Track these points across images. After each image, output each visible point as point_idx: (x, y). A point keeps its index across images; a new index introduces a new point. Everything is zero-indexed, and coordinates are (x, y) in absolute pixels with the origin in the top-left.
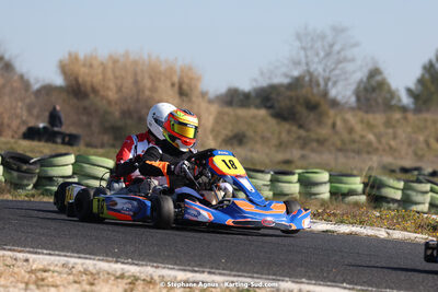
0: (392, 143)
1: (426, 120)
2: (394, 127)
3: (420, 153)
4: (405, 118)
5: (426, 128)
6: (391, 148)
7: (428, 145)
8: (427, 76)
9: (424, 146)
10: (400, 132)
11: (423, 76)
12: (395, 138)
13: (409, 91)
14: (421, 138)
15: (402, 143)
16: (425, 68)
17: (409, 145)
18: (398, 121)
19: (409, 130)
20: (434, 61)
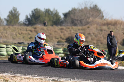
0: (6, 35)
1: (15, 28)
2: (6, 30)
3: (14, 37)
4: (9, 27)
5: (15, 30)
6: (6, 36)
7: (16, 35)
8: (10, 15)
9: (15, 35)
10: (8, 31)
11: (9, 15)
12: (7, 33)
13: (5, 19)
14: (14, 33)
15: (9, 35)
16: (10, 12)
17: (11, 35)
18: (7, 28)
19: (11, 31)
20: (12, 10)
